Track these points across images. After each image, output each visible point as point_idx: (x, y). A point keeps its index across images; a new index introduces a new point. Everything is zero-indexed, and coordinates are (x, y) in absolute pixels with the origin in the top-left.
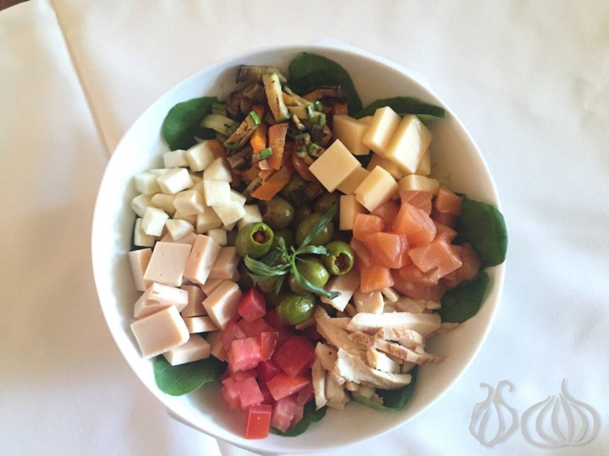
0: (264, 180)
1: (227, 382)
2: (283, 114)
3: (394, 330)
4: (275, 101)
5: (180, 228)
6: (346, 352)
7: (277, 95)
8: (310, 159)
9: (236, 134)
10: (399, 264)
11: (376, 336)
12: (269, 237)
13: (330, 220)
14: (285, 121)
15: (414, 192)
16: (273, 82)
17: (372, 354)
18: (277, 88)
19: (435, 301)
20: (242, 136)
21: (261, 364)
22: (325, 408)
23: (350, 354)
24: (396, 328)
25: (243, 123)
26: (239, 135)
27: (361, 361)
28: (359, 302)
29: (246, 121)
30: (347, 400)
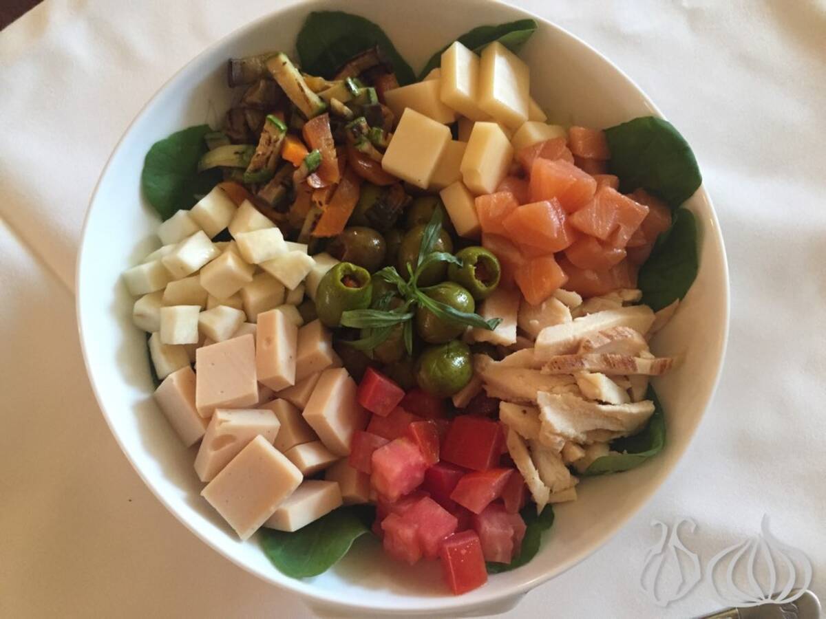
0: (323, 202)
1: (389, 523)
2: (315, 103)
3: (601, 332)
4: (298, 89)
5: (224, 318)
6: (549, 394)
7: (296, 80)
8: (377, 152)
9: (259, 155)
10: (566, 241)
11: (581, 351)
12: (364, 278)
13: (440, 226)
14: (322, 112)
15: (539, 144)
16: (284, 64)
17: (589, 381)
18: (293, 71)
19: (632, 288)
20: (268, 153)
21: (429, 473)
22: (549, 506)
23: (555, 395)
24: (604, 329)
25: (262, 134)
26: (263, 154)
27: (575, 398)
28: (531, 322)
29: (266, 131)
30: (576, 481)
